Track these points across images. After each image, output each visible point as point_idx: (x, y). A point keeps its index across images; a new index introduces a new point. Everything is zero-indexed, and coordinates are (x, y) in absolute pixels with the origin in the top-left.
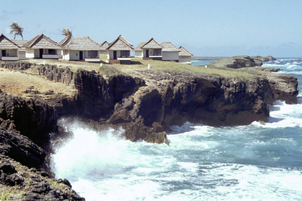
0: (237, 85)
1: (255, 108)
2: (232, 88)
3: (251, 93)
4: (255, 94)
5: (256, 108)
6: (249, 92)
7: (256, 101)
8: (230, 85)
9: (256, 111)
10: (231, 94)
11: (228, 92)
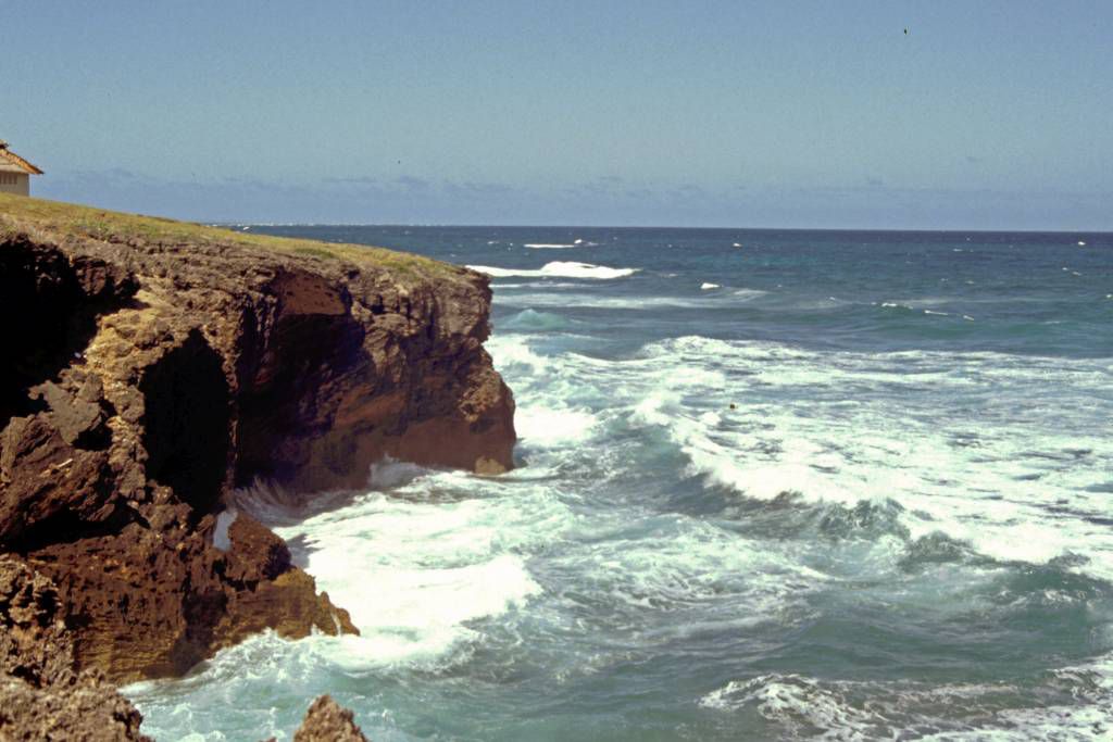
0: (412, 302)
1: (466, 402)
2: (396, 315)
3: (457, 335)
4: (471, 339)
5: (472, 402)
6: (449, 335)
7: (472, 372)
8: (385, 302)
9: (471, 418)
10: (394, 344)
11: (384, 334)
